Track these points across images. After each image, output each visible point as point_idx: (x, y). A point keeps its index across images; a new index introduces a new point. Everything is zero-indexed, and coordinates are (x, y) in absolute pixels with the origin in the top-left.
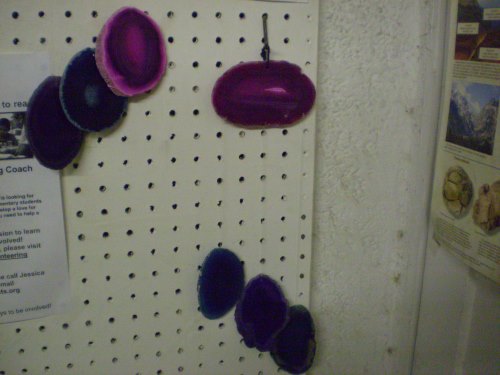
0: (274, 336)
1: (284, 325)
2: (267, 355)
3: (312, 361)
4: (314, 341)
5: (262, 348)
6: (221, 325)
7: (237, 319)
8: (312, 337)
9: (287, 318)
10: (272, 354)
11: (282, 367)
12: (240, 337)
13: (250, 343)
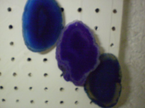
0: (87, 74)
1: (96, 67)
2: (81, 89)
3: (117, 100)
4: (120, 85)
5: (77, 83)
6: (45, 60)
7: (57, 57)
8: (119, 81)
9: (98, 62)
10: (85, 89)
11: (93, 101)
12: (60, 72)
13: (67, 78)
